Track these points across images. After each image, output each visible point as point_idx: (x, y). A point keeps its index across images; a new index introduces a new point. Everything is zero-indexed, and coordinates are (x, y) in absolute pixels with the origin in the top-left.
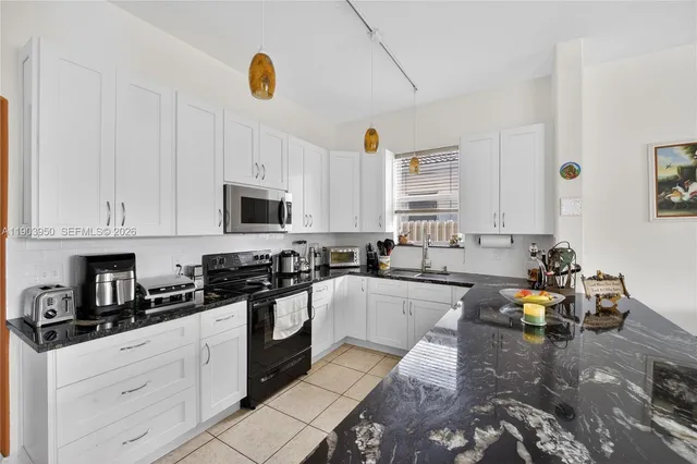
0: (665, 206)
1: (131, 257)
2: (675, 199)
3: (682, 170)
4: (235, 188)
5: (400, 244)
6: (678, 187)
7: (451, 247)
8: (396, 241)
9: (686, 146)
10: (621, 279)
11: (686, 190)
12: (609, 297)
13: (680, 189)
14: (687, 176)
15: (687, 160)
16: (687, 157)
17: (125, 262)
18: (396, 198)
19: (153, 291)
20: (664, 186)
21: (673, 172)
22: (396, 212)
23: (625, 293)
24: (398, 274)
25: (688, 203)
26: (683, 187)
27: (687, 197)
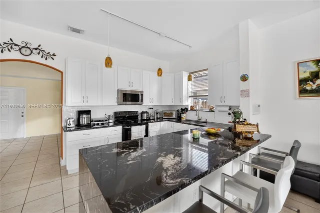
0: (303, 92)
1: (90, 111)
2: (308, 88)
3: (312, 73)
4: (121, 91)
5: (191, 110)
6: (310, 82)
7: (210, 111)
8: (189, 109)
9: (314, 61)
10: (257, 125)
11: (314, 83)
12: (250, 132)
13: (311, 83)
14: (315, 76)
15: (314, 68)
16: (315, 66)
17: (88, 112)
18: (190, 90)
19: (95, 121)
20: (302, 82)
21: (307, 75)
22: (190, 96)
23: (258, 131)
24: (188, 122)
25: (315, 89)
26: (313, 82)
27: (314, 87)
